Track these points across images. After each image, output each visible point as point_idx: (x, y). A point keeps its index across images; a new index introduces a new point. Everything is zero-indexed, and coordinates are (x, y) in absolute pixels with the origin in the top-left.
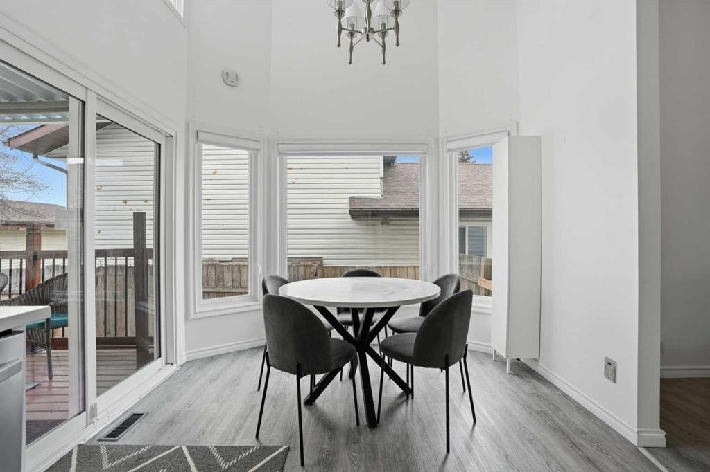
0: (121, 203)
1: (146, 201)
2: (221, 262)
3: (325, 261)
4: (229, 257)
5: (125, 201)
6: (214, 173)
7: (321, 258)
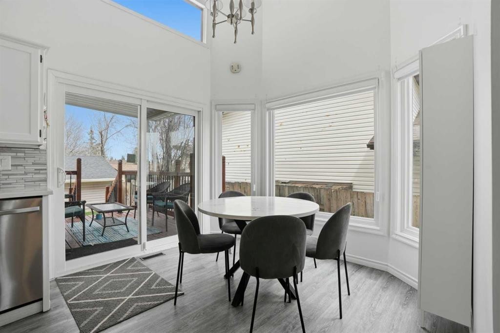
0: (237, 147)
1: (248, 145)
2: (283, 183)
3: (354, 187)
4: (288, 180)
5: (239, 146)
6: (281, 125)
7: (352, 183)
